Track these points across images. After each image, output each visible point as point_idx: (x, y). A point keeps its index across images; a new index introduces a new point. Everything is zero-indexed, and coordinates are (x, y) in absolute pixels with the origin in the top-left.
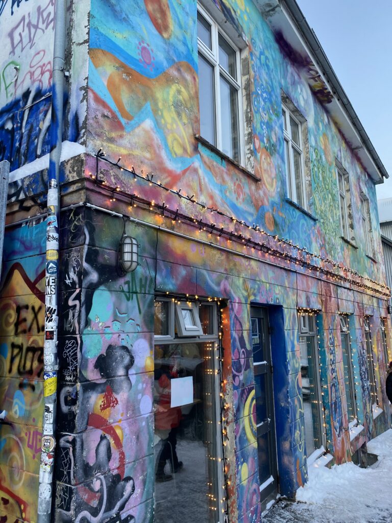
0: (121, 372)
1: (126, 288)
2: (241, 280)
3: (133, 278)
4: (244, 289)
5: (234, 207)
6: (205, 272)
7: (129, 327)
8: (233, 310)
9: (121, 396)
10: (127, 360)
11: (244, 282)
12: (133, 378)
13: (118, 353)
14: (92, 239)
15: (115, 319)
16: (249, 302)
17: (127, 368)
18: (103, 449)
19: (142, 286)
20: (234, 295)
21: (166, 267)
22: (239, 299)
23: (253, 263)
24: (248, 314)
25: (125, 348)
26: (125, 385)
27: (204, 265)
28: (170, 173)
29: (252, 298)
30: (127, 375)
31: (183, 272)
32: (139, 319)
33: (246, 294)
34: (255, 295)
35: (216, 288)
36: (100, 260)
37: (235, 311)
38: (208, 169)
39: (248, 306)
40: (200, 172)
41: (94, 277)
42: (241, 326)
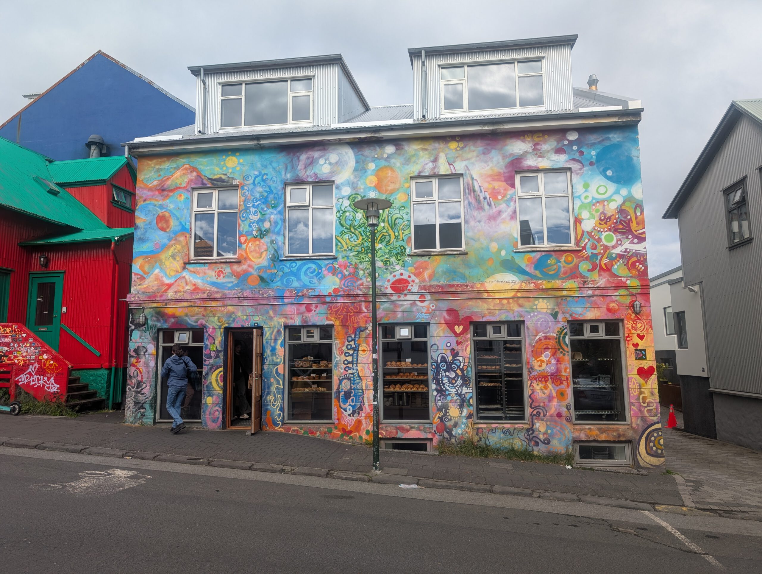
0: (142, 353)
1: (144, 329)
2: (216, 318)
3: (148, 326)
4: (219, 322)
5: (214, 284)
6: (187, 318)
7: (145, 340)
8: (207, 332)
9: (142, 360)
10: (145, 350)
11: (218, 319)
12: (147, 356)
13: (141, 348)
14: (132, 317)
15: (140, 338)
16: (223, 327)
17: (145, 353)
18: (135, 373)
19: (151, 328)
20: (209, 326)
21: (163, 320)
22: (213, 327)
23: (230, 308)
24: (221, 333)
25: (144, 347)
26: (144, 357)
27: (187, 315)
28: (167, 285)
29: (226, 325)
30: (145, 354)
31: (173, 320)
32: (150, 338)
33: (220, 324)
34: (229, 324)
35: (194, 324)
36: (135, 322)
37: (209, 333)
38: (193, 274)
39: (222, 330)
40: (187, 277)
41: (133, 327)
42: (214, 339)
